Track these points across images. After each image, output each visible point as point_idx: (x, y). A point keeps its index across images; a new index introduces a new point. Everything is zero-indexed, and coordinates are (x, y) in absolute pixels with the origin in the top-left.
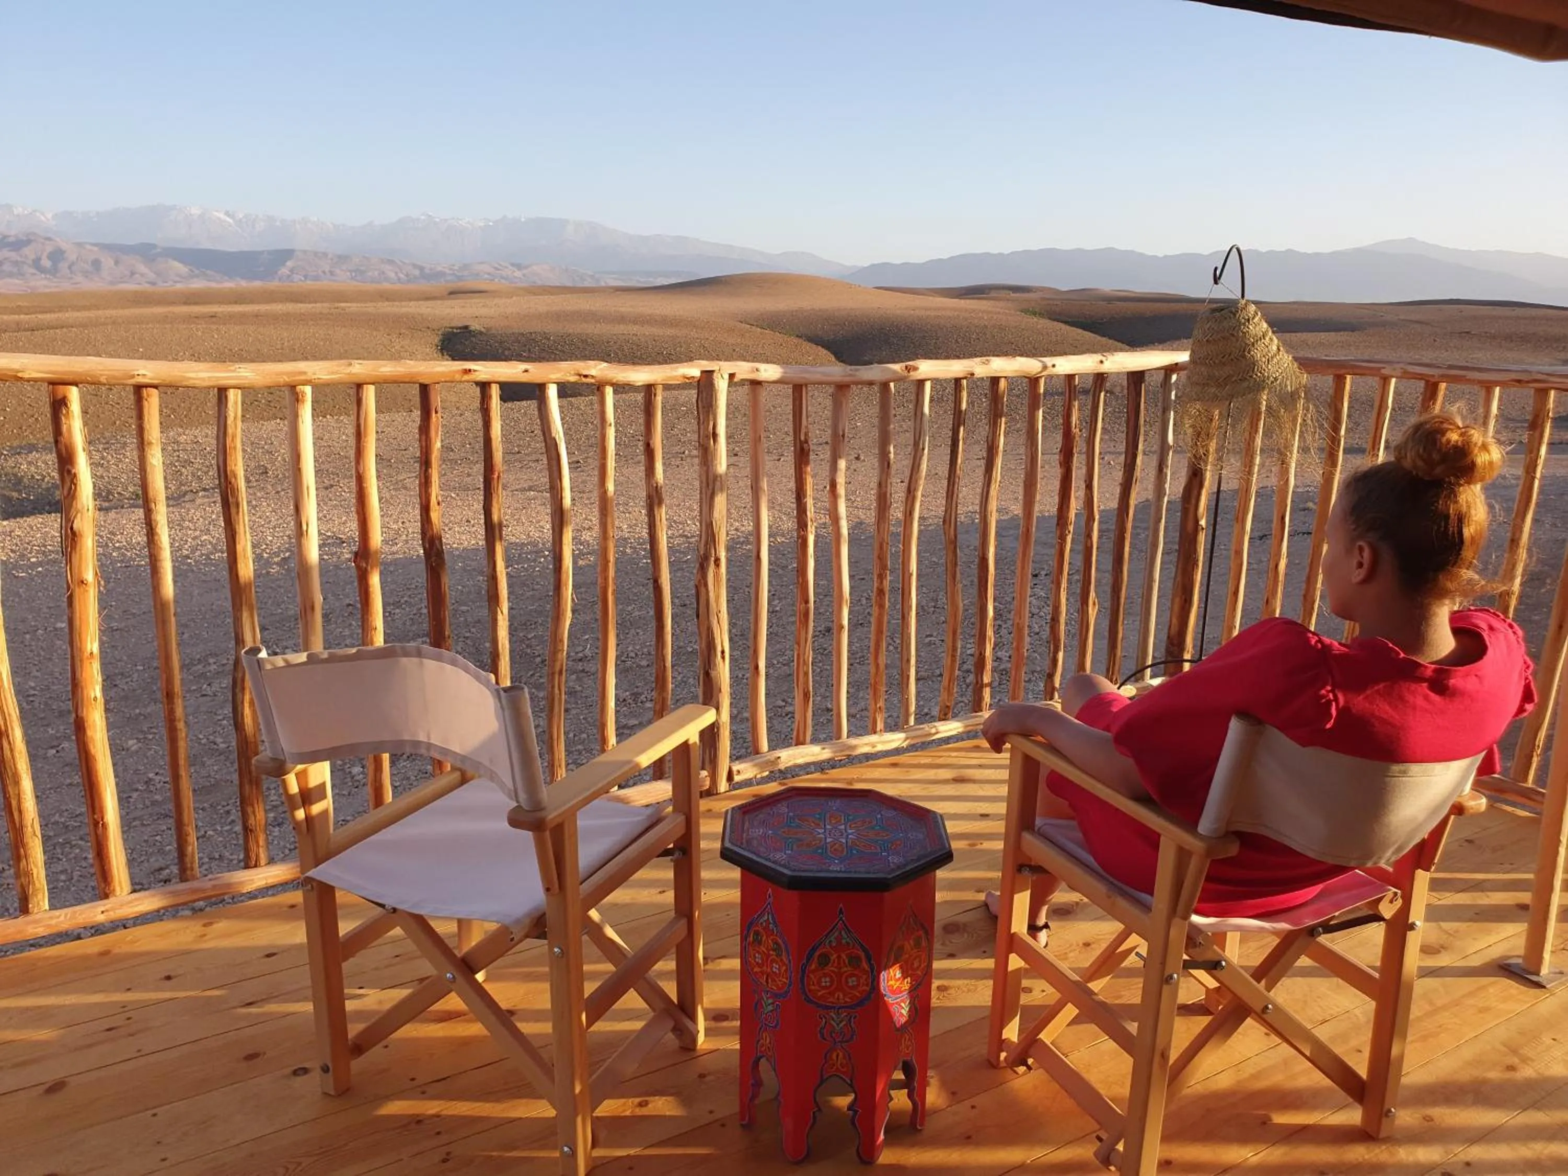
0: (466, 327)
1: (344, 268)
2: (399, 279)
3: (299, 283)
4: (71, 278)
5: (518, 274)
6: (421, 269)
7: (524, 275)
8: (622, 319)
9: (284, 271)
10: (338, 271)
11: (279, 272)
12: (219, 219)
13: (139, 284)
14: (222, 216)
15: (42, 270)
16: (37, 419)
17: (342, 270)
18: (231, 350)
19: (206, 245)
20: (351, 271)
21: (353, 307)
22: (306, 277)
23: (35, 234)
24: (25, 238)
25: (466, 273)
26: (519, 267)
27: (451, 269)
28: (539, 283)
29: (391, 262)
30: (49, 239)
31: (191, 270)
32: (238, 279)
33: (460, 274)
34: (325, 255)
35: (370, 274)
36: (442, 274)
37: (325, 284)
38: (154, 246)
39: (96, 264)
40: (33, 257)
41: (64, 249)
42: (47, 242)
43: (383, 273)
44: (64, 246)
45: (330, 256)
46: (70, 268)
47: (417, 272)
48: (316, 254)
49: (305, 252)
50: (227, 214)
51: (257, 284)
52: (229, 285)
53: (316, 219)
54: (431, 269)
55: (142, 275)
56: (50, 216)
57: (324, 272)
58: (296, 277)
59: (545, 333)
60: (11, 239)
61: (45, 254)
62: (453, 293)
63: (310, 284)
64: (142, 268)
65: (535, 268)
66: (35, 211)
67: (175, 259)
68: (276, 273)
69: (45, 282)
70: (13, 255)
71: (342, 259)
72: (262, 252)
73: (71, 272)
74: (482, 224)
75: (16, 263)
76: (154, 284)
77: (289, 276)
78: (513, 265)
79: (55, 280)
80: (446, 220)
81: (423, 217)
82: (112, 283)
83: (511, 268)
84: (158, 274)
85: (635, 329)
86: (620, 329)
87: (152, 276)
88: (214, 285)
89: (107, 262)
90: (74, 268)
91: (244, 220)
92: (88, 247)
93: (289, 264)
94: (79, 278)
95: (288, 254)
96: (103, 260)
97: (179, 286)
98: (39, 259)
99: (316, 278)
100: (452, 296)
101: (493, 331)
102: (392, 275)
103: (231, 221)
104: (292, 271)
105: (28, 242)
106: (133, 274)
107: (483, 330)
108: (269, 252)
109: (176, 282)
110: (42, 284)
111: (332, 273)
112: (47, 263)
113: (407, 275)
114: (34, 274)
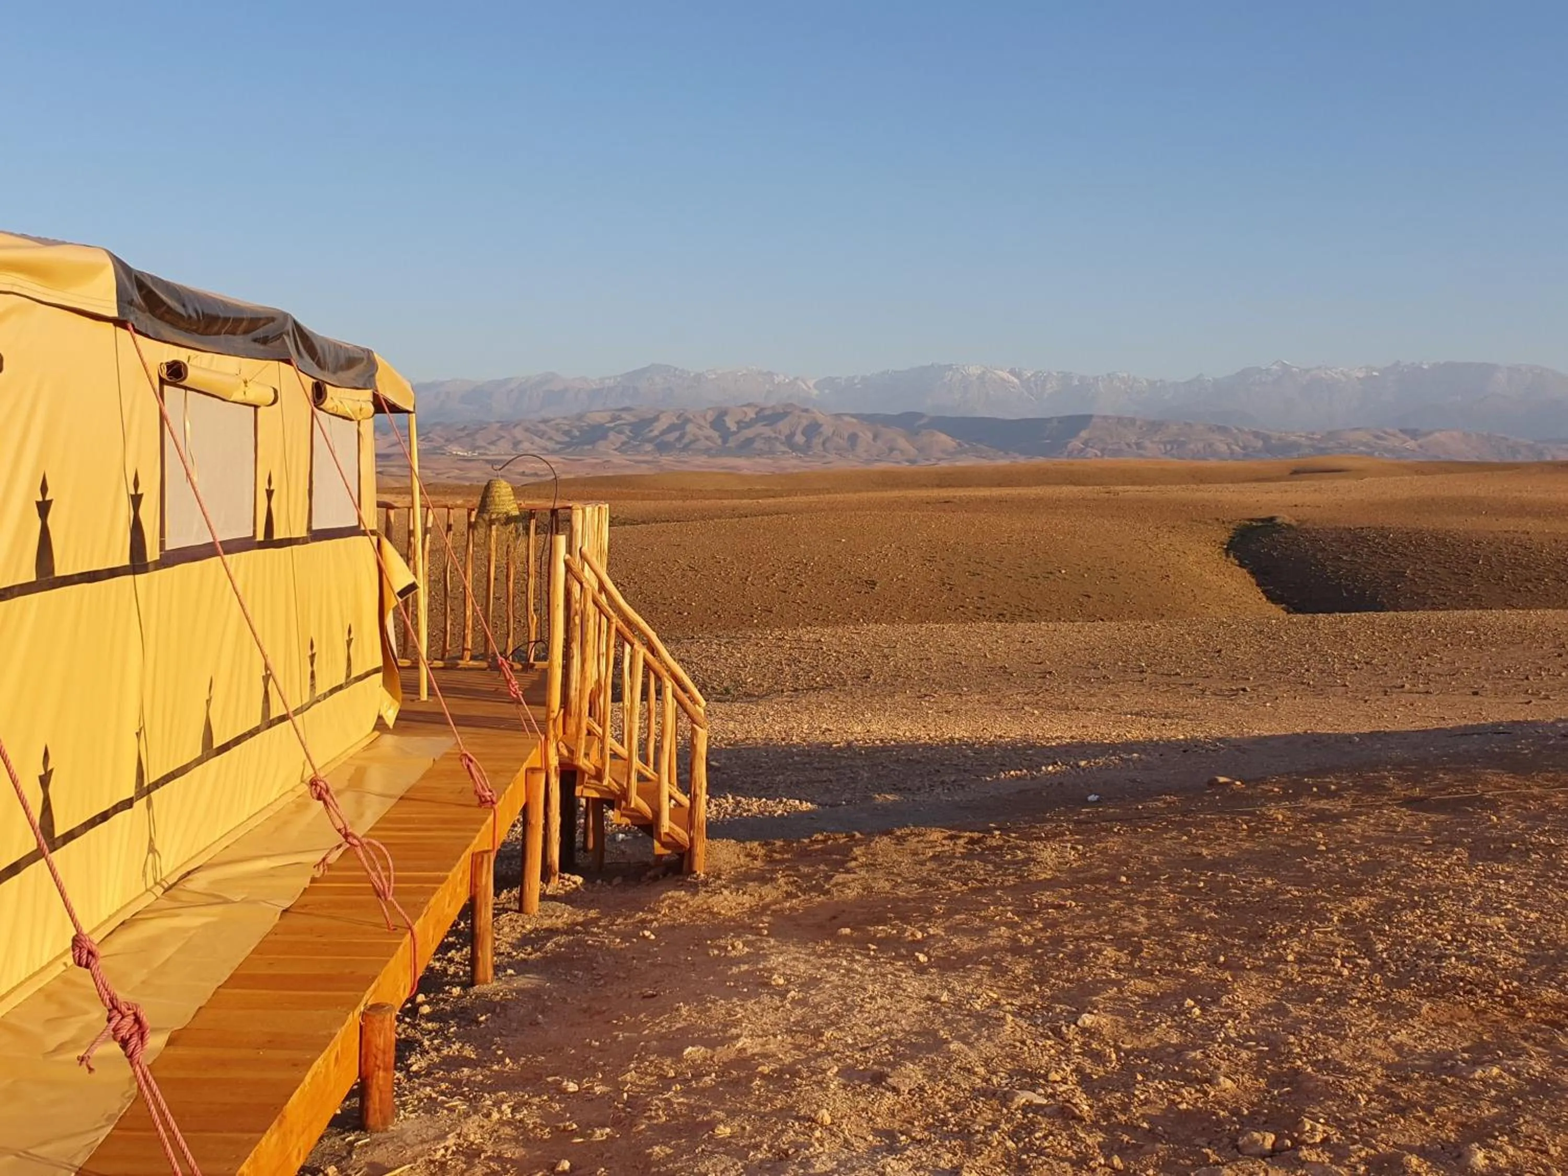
0: (1272, 519)
1: (1156, 439)
2: (1232, 452)
3: (1094, 460)
4: (824, 457)
5: (1411, 444)
6: (1266, 439)
7: (1420, 446)
8: (1522, 509)
9: (1076, 443)
10: (1147, 443)
11: (1070, 446)
12: (1003, 379)
13: (898, 462)
14: (1005, 375)
15: (793, 447)
16: (719, 616)
17: (1153, 442)
18: (945, 543)
19: (983, 412)
20: (1165, 444)
21: (1132, 491)
22: (1103, 450)
23: (792, 405)
24: (782, 411)
25: (1332, 444)
26: (1414, 434)
27: (1307, 438)
28: (1443, 457)
29: (1223, 430)
30: (806, 411)
31: (960, 445)
32: (1016, 455)
33: (1322, 445)
34: (1133, 421)
35: (1192, 446)
36: (1295, 446)
37: (1129, 461)
38: (921, 416)
39: (853, 438)
40: (787, 432)
41: (820, 422)
42: (804, 414)
43: (1210, 445)
44: (821, 418)
45: (1138, 423)
46: (824, 443)
47: (1260, 444)
48: (1120, 420)
49: (1105, 418)
50: (1012, 372)
51: (1039, 461)
52: (1003, 462)
53: (1125, 375)
54: (1280, 439)
55: (902, 452)
56: (811, 384)
57: (1129, 445)
58: (1091, 452)
59: (1382, 528)
60: (767, 412)
61: (800, 430)
62: (1297, 473)
63: (1108, 461)
64: (902, 443)
65: (1437, 435)
66: (797, 378)
67: (940, 431)
68: (1066, 445)
69: (794, 462)
70: (768, 431)
71: (1155, 426)
72: (1049, 420)
73: (825, 450)
74: (1361, 375)
75: (768, 439)
76: (913, 462)
77: (1082, 450)
78: (1402, 431)
79: (808, 459)
80: (1307, 371)
81: (1275, 367)
82: (867, 461)
83: (1401, 435)
84: (920, 450)
85: (1531, 524)
86: (1511, 524)
87: (913, 452)
88: (984, 463)
89: (866, 436)
90: (827, 445)
91: (1033, 379)
92: (847, 419)
93: (1084, 434)
94: (831, 457)
95: (1084, 421)
96: (861, 434)
97: (944, 464)
98: (792, 435)
99: (1117, 453)
100: (1296, 476)
101: (1308, 525)
102: (1223, 448)
103: (1016, 380)
104: (1086, 443)
105: (786, 414)
106: (891, 450)
107: (1294, 523)
108: (1061, 420)
109: (939, 460)
110: (791, 463)
111: (1138, 445)
112: (800, 439)
113: (1244, 448)
114: (784, 453)
